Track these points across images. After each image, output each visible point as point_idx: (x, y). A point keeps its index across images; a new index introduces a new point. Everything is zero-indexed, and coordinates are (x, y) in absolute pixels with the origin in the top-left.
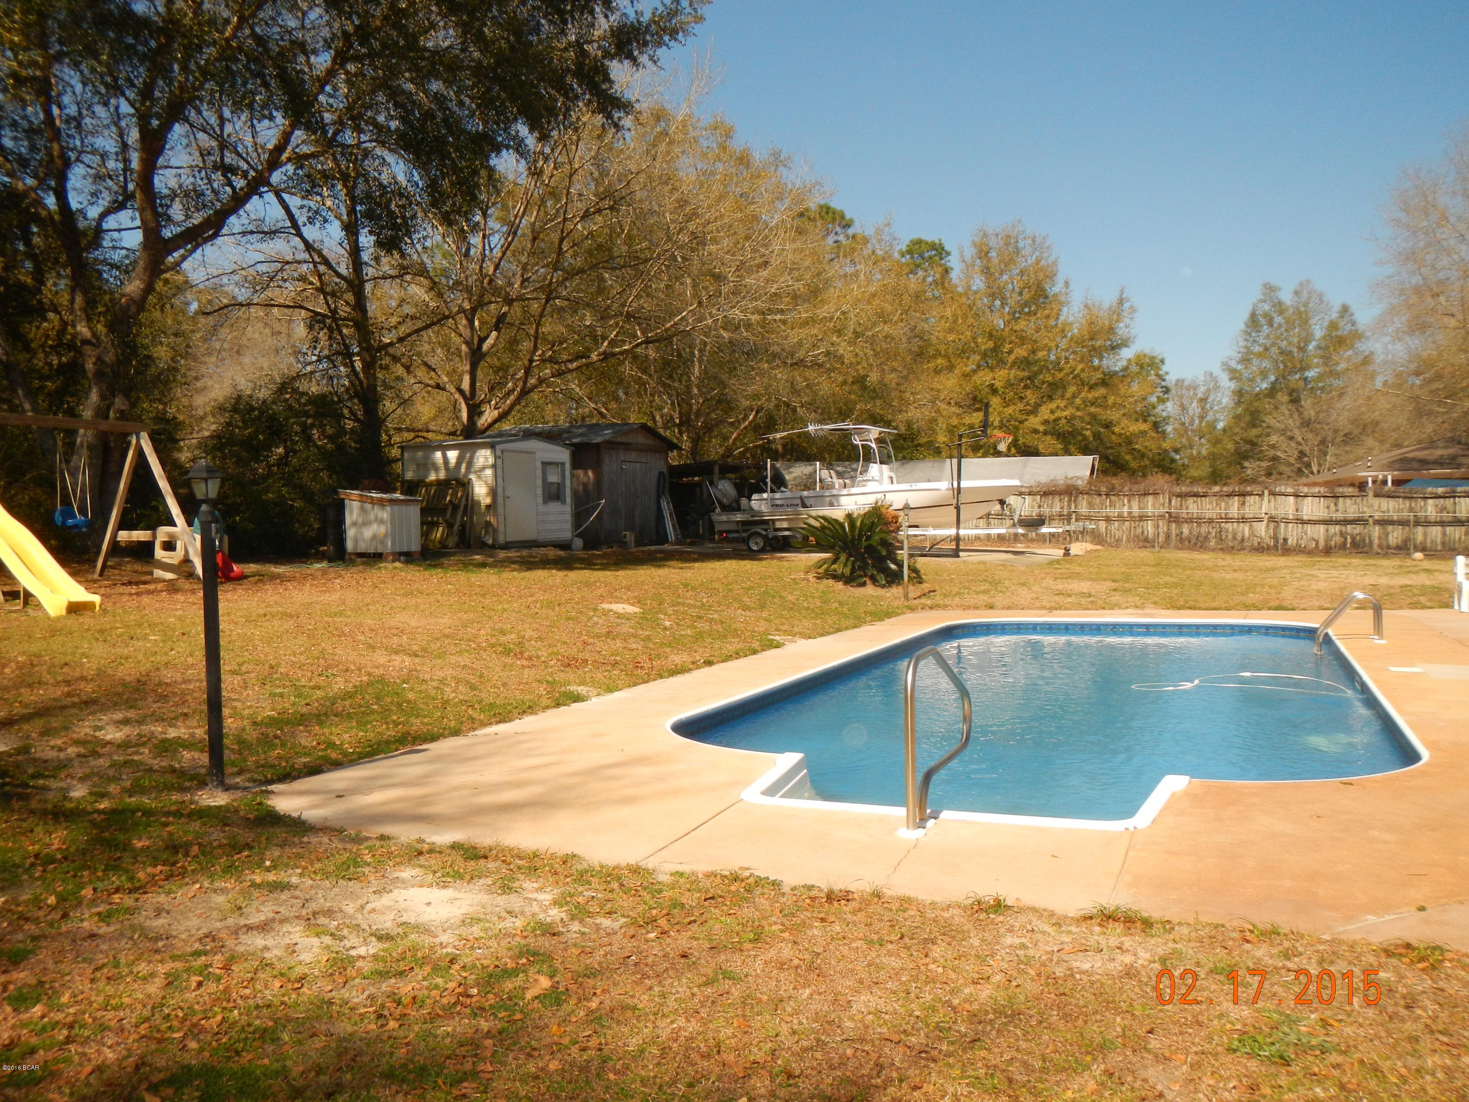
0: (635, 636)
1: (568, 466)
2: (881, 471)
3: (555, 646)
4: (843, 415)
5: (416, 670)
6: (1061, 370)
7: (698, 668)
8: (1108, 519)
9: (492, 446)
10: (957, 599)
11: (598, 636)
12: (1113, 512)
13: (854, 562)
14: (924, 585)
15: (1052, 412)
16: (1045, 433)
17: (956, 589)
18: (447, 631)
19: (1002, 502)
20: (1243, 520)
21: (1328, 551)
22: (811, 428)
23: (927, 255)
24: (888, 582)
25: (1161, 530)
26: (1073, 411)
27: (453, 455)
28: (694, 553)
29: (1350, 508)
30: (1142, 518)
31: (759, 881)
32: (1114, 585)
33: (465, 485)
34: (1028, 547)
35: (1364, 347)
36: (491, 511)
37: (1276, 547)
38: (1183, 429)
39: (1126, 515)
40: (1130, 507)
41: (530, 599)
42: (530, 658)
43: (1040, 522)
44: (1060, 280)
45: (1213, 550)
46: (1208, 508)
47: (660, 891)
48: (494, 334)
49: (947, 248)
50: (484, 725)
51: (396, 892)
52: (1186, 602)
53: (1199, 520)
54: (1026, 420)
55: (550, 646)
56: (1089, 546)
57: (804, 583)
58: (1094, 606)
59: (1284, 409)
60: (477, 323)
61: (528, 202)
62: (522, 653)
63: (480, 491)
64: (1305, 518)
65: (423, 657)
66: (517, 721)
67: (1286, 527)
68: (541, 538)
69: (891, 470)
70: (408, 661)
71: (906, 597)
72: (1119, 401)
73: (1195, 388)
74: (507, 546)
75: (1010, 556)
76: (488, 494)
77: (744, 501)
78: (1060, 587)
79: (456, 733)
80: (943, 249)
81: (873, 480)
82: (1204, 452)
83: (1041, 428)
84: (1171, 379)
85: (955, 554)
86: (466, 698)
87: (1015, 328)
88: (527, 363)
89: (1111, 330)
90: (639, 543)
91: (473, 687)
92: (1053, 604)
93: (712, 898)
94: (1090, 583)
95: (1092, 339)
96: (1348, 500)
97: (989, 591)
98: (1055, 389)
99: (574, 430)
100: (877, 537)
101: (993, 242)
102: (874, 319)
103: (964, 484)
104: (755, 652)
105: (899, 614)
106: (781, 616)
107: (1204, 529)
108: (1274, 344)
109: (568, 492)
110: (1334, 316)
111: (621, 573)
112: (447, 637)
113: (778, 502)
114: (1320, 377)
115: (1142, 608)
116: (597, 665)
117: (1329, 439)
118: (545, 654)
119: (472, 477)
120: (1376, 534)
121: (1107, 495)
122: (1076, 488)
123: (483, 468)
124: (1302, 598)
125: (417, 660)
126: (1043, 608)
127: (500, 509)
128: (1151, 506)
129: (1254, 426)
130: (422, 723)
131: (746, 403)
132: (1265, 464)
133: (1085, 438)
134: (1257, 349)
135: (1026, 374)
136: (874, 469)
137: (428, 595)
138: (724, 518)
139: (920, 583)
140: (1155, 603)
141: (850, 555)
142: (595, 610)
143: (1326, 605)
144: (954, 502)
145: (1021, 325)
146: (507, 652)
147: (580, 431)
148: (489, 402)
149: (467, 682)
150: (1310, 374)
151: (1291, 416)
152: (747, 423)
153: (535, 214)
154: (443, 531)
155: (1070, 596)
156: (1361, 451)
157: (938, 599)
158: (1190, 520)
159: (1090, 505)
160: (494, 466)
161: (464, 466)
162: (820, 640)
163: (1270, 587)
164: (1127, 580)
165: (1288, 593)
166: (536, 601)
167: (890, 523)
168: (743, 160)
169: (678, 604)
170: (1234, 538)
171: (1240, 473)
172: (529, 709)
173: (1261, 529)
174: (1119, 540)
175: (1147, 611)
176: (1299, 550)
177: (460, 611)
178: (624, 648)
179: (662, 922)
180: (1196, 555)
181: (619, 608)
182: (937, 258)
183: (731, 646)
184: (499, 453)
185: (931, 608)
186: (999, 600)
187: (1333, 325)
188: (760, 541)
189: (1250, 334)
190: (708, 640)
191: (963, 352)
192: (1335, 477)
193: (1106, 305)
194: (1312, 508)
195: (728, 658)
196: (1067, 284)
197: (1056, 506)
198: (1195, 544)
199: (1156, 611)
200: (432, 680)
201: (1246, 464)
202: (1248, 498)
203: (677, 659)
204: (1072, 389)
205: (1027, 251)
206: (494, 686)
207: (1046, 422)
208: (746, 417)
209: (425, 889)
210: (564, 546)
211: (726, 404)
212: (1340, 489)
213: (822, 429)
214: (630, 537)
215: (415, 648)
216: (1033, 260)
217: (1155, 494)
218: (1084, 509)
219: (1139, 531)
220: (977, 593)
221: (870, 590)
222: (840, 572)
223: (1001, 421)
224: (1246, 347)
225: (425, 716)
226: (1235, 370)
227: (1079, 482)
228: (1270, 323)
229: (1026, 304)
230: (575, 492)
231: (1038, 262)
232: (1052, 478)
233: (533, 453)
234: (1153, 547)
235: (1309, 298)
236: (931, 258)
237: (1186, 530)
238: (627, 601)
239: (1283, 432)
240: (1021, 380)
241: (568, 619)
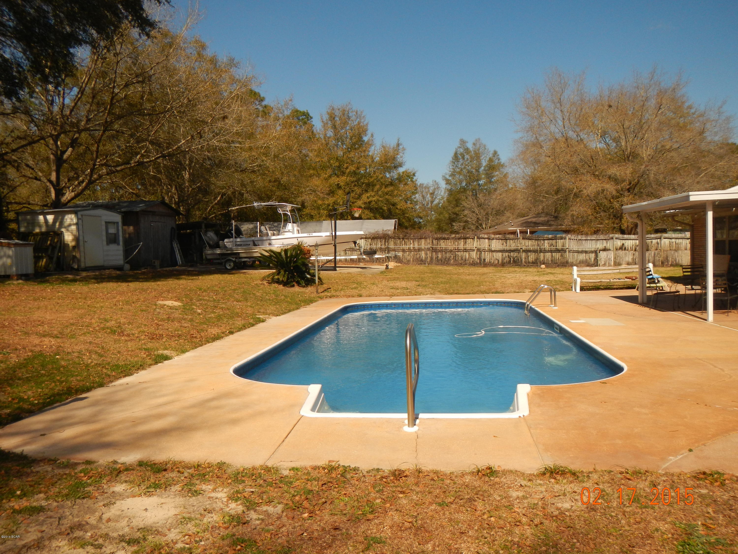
0: (185, 319)
1: (120, 224)
2: (293, 227)
3: (141, 327)
4: (269, 198)
5: (61, 346)
6: (371, 177)
7: (227, 336)
8: (404, 251)
9: (76, 213)
10: (342, 293)
11: (163, 320)
12: (406, 247)
13: (288, 274)
14: (324, 286)
15: (368, 198)
16: (365, 208)
17: (340, 287)
18: (71, 321)
19: (355, 243)
20: (465, 250)
21: (503, 265)
22: (255, 204)
23: (301, 118)
24: (306, 284)
25: (428, 256)
26: (378, 198)
27: (50, 218)
28: (196, 271)
29: (512, 245)
30: (420, 250)
31: (346, 469)
32: (417, 283)
33: (60, 235)
34: (365, 265)
35: (505, 170)
36: (76, 250)
37: (480, 262)
38: (424, 208)
39: (412, 248)
40: (414, 245)
41: (115, 300)
42: (128, 335)
43: (374, 252)
44: (369, 133)
45: (452, 265)
46: (448, 245)
47: (291, 483)
48: (70, 149)
49: (311, 115)
50: (117, 378)
51: (118, 503)
52: (454, 290)
53: (446, 251)
54: (356, 202)
55: (138, 327)
56: (396, 264)
57: (262, 286)
58: (410, 294)
59: (470, 198)
60: (59, 143)
61: (90, 75)
62: (122, 332)
63: (68, 238)
64: (493, 249)
65: (62, 338)
66: (135, 374)
67: (485, 254)
68: (106, 264)
69: (298, 226)
70: (53, 341)
71: (317, 292)
72: (399, 193)
73: (428, 188)
74: (86, 269)
75: (359, 270)
76: (73, 240)
77: (221, 242)
78: (392, 285)
79: (101, 385)
80: (309, 115)
81: (289, 231)
82: (433, 218)
83: (363, 206)
84: (419, 183)
85: (334, 269)
86: (99, 362)
87: (349, 156)
88: (92, 166)
89: (394, 159)
90: (162, 266)
91: (101, 356)
92: (391, 294)
93: (325, 484)
94: (405, 282)
95: (386, 162)
96: (511, 241)
97: (358, 287)
98: (370, 186)
99: (121, 204)
100: (300, 261)
101: (337, 113)
102: (284, 148)
103: (338, 233)
104: (253, 325)
105: (316, 301)
106: (258, 304)
107: (448, 255)
108: (465, 168)
109: (121, 238)
110: (491, 156)
111: (159, 283)
112: (72, 324)
113: (238, 243)
114: (485, 184)
115: (434, 294)
116: (170, 337)
117: (490, 212)
118: (137, 332)
119: (63, 230)
120: (524, 257)
121: (403, 239)
122: (388, 235)
123: (70, 225)
124: (505, 287)
125: (59, 340)
126: (386, 296)
127: (82, 249)
128: (424, 244)
129: (457, 206)
130: (77, 380)
131: (217, 191)
132: (462, 224)
133: (384, 211)
134: (458, 170)
135: (355, 179)
136: (290, 226)
137: (49, 299)
138: (209, 252)
139: (322, 284)
140: (439, 292)
141: (285, 271)
142: (156, 305)
143: (517, 291)
144: (333, 242)
145: (352, 155)
146: (113, 332)
147: (125, 204)
148: (69, 188)
149: (96, 352)
150: (481, 182)
151: (473, 202)
152: (216, 201)
153: (93, 83)
154: (46, 261)
155: (398, 289)
156: (504, 218)
157: (333, 293)
158: (441, 251)
159: (395, 244)
160: (77, 224)
161: (57, 224)
162: (283, 316)
163: (490, 282)
164: (423, 281)
165: (498, 285)
166: (119, 301)
167: (306, 254)
168: (213, 61)
169: (201, 300)
170: (462, 259)
171: (451, 228)
172: (141, 367)
173: (474, 255)
174: (409, 261)
175: (436, 296)
176: (490, 264)
177: (75, 308)
178: (181, 326)
179: (305, 504)
180: (445, 268)
181: (169, 303)
182: (306, 120)
183: (239, 322)
184: (80, 216)
185: (330, 297)
186: (364, 292)
187: (491, 160)
188: (232, 264)
189: (454, 163)
190: (225, 320)
191: (324, 168)
192: (497, 230)
193: (392, 146)
194: (496, 245)
195: (240, 330)
196: (372, 135)
197: (378, 245)
198: (444, 262)
199: (441, 296)
200: (73, 352)
201: (454, 224)
202: (468, 240)
203: (214, 331)
204: (378, 187)
205: (353, 118)
206: (113, 353)
207: (365, 203)
208: (215, 198)
209: (137, 498)
210: (119, 268)
211: (205, 192)
212: (508, 236)
213: (261, 205)
214: (157, 263)
215: (55, 332)
216: (357, 123)
217: (425, 238)
218: (392, 246)
219: (418, 256)
220: (352, 289)
221: (297, 289)
222: (281, 279)
223: (344, 202)
224: (453, 169)
225: (77, 376)
226: (448, 180)
227: (390, 233)
228: (463, 158)
229: (354, 144)
230: (124, 238)
231: (359, 123)
232: (376, 230)
233: (101, 217)
234: (425, 264)
235: (480, 147)
236: (303, 119)
237: (440, 256)
238: (171, 299)
239: (470, 209)
240: (352, 182)
241: (142, 311)
